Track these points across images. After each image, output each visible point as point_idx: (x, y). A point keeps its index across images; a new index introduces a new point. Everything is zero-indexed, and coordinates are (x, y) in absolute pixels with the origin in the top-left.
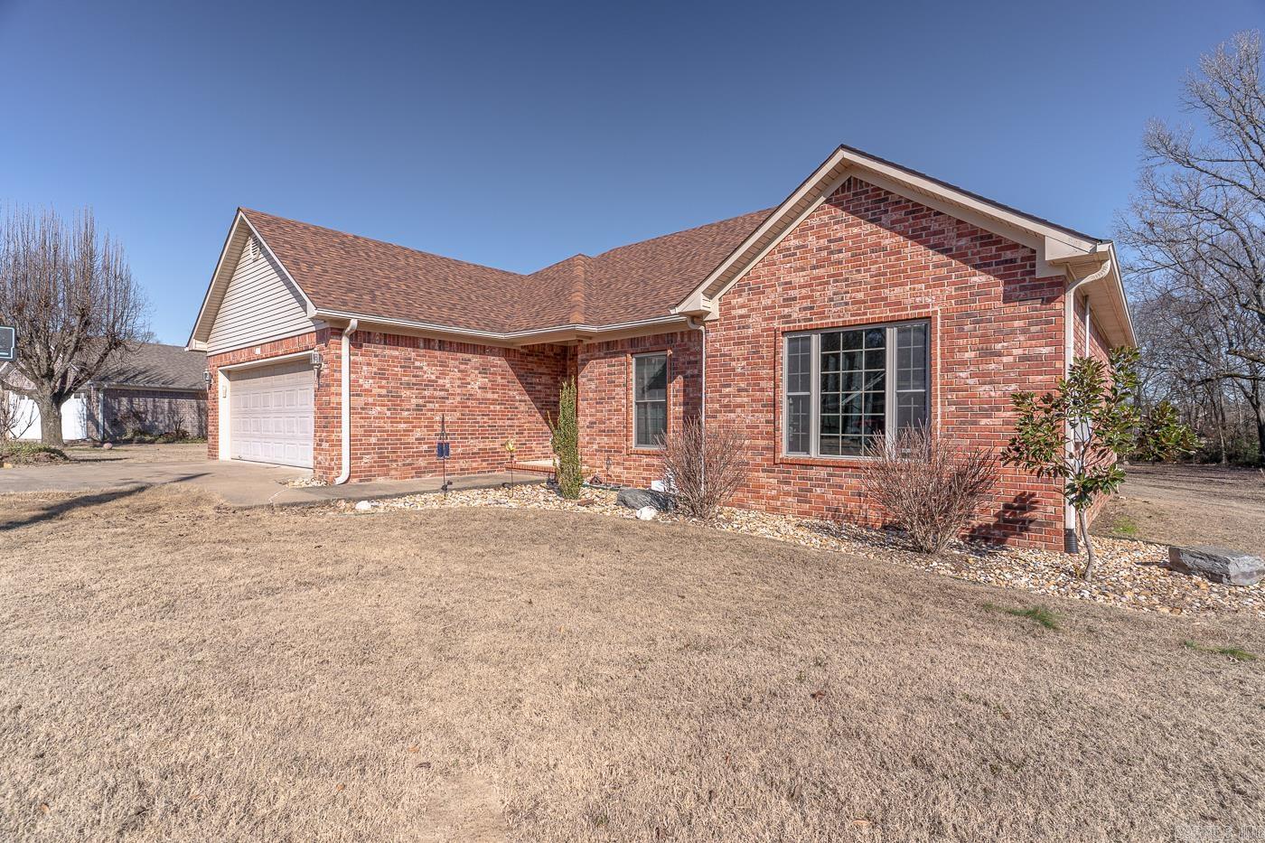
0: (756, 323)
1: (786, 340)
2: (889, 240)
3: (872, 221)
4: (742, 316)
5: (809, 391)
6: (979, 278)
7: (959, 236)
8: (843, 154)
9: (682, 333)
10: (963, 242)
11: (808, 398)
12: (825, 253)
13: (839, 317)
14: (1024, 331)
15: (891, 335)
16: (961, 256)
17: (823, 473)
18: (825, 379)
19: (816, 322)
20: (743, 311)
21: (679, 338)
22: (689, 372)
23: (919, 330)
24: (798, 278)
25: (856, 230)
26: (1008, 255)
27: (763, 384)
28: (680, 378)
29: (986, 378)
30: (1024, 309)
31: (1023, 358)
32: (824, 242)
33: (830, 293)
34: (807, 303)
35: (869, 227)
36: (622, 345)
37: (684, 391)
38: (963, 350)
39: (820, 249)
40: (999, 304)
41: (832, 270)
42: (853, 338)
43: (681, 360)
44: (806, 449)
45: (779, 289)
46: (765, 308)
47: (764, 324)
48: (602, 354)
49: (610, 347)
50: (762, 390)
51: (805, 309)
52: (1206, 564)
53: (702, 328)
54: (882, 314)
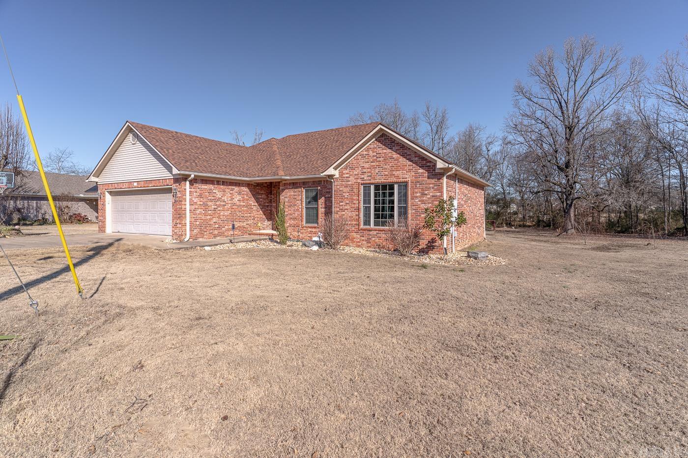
0: (352, 180)
1: (362, 186)
2: (395, 156)
3: (390, 149)
4: (346, 177)
5: (370, 204)
6: (421, 171)
7: (416, 157)
8: (380, 126)
9: (324, 181)
10: (416, 159)
11: (370, 206)
12: (375, 158)
13: (380, 180)
14: (433, 188)
15: (396, 187)
16: (415, 163)
17: (375, 233)
18: (375, 201)
19: (372, 181)
20: (347, 175)
21: (323, 183)
22: (327, 196)
23: (404, 186)
24: (367, 165)
25: (385, 151)
26: (428, 164)
27: (355, 202)
28: (323, 198)
29: (423, 202)
30: (433, 181)
31: (433, 196)
32: (375, 154)
33: (377, 171)
34: (370, 174)
35: (389, 151)
36: (300, 184)
37: (325, 203)
38: (416, 193)
39: (373, 156)
40: (426, 179)
41: (377, 164)
42: (384, 187)
43: (324, 191)
44: (370, 225)
45: (360, 169)
46: (355, 175)
47: (355, 180)
48: (291, 187)
49: (294, 185)
50: (354, 204)
51: (369, 176)
52: (474, 255)
53: (332, 180)
54: (393, 180)
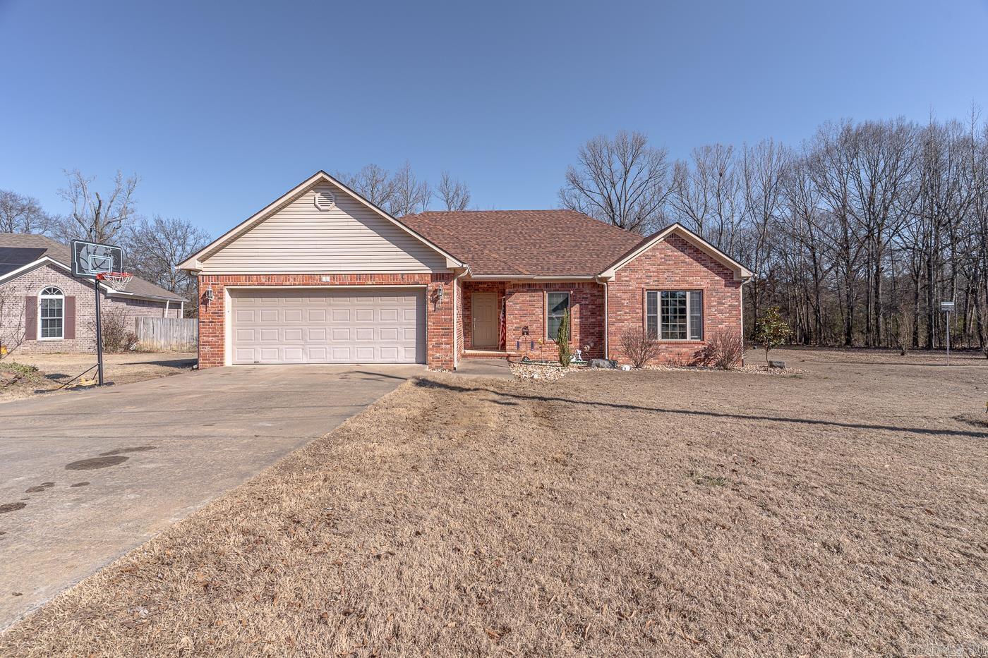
0: (633, 285)
1: (646, 292)
2: (688, 260)
3: (682, 251)
4: (626, 281)
5: (657, 313)
6: (718, 278)
7: (711, 263)
8: (676, 225)
9: (579, 284)
10: (712, 265)
11: (656, 317)
12: (663, 260)
13: (669, 286)
14: (730, 297)
15: (688, 294)
16: (711, 269)
17: (664, 347)
18: (663, 309)
19: (661, 287)
20: (627, 279)
21: (577, 286)
22: (583, 303)
23: (700, 292)
24: (653, 268)
25: (676, 253)
26: (726, 271)
27: (637, 311)
28: (578, 305)
29: (721, 312)
30: (730, 289)
31: (730, 306)
32: (663, 256)
33: (665, 276)
34: (656, 279)
35: (680, 253)
36: (540, 287)
37: (580, 311)
38: (713, 301)
39: (661, 258)
40: (723, 287)
41: (666, 267)
42: (673, 294)
43: (578, 296)
44: (656, 338)
45: (644, 272)
46: (638, 278)
47: (637, 285)
48: (525, 290)
49: (531, 286)
50: (638, 313)
51: (656, 281)
52: (779, 365)
53: (605, 284)
54: (684, 286)
